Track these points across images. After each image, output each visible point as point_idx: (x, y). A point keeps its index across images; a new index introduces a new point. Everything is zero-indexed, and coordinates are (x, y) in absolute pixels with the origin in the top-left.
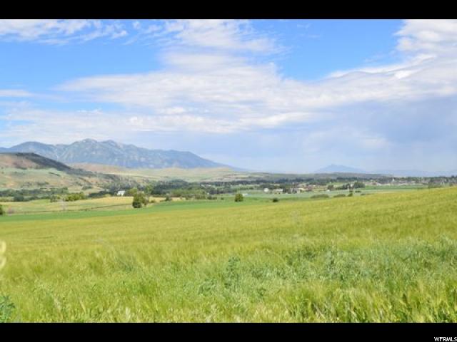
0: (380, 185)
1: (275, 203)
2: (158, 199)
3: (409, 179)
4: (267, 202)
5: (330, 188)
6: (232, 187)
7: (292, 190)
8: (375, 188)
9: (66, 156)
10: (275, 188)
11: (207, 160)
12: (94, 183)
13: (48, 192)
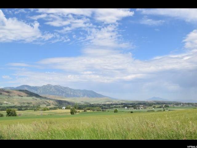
0: (176, 106)
1: (132, 114)
2: (81, 111)
3: (189, 104)
4: (128, 113)
5: (154, 107)
6: (111, 106)
7: (137, 108)
8: (174, 108)
9: (39, 92)
10: (130, 107)
11: (99, 94)
12: (51, 103)
13: (31, 107)
